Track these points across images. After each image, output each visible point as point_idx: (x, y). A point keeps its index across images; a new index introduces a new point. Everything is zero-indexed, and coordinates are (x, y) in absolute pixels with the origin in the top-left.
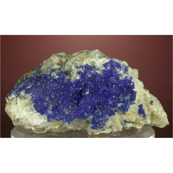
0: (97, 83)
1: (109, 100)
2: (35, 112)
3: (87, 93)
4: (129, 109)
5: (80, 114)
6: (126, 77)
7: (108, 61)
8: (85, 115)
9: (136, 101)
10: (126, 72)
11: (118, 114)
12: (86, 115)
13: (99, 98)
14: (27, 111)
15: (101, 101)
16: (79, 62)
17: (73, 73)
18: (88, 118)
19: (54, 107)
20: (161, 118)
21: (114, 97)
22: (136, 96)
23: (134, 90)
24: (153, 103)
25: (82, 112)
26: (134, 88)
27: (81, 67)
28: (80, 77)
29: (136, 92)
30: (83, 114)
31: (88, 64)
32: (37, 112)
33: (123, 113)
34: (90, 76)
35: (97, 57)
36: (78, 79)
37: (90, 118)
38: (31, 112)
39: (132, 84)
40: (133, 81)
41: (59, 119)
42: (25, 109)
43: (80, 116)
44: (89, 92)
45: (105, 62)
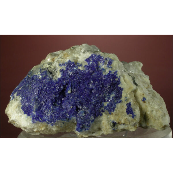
0: (78, 81)
1: (92, 98)
2: (23, 114)
3: (69, 92)
4: (116, 108)
5: (62, 115)
6: (110, 72)
7: (90, 55)
8: (67, 116)
9: (123, 99)
10: (110, 66)
11: (105, 114)
13: (81, 96)
14: (17, 112)
15: (83, 100)
16: (62, 59)
17: (56, 72)
18: (71, 119)
19: (37, 109)
20: (157, 119)
21: (97, 95)
22: (122, 93)
23: (119, 86)
24: (145, 101)
25: (64, 112)
26: (120, 84)
27: (64, 64)
28: (62, 75)
29: (123, 89)
30: (65, 114)
31: (71, 60)
32: (24, 114)
33: (110, 114)
34: (71, 73)
35: (83, 52)
36: (59, 78)
37: (73, 119)
38: (20, 114)
39: (116, 80)
40: (118, 76)
42: (15, 111)
43: (62, 117)
44: (71, 91)
45: (88, 57)
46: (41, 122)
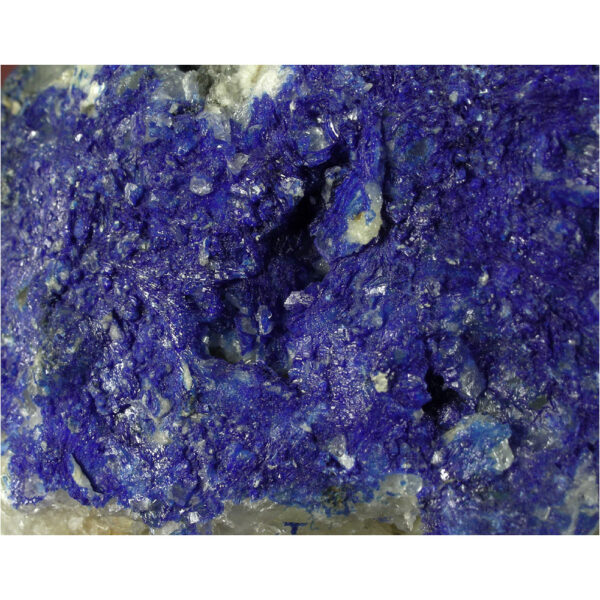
0: (458, 121)
3: (361, 231)
5: (287, 455)
8: (334, 462)
12: (347, 461)
13: (484, 278)
15: (505, 312)
18: (369, 498)
19: (57, 378)
25: (306, 428)
30: (310, 447)
36: (265, 96)
37: (391, 495)
41: (91, 494)
43: (286, 472)
44: (378, 222)
46: (85, 502)
